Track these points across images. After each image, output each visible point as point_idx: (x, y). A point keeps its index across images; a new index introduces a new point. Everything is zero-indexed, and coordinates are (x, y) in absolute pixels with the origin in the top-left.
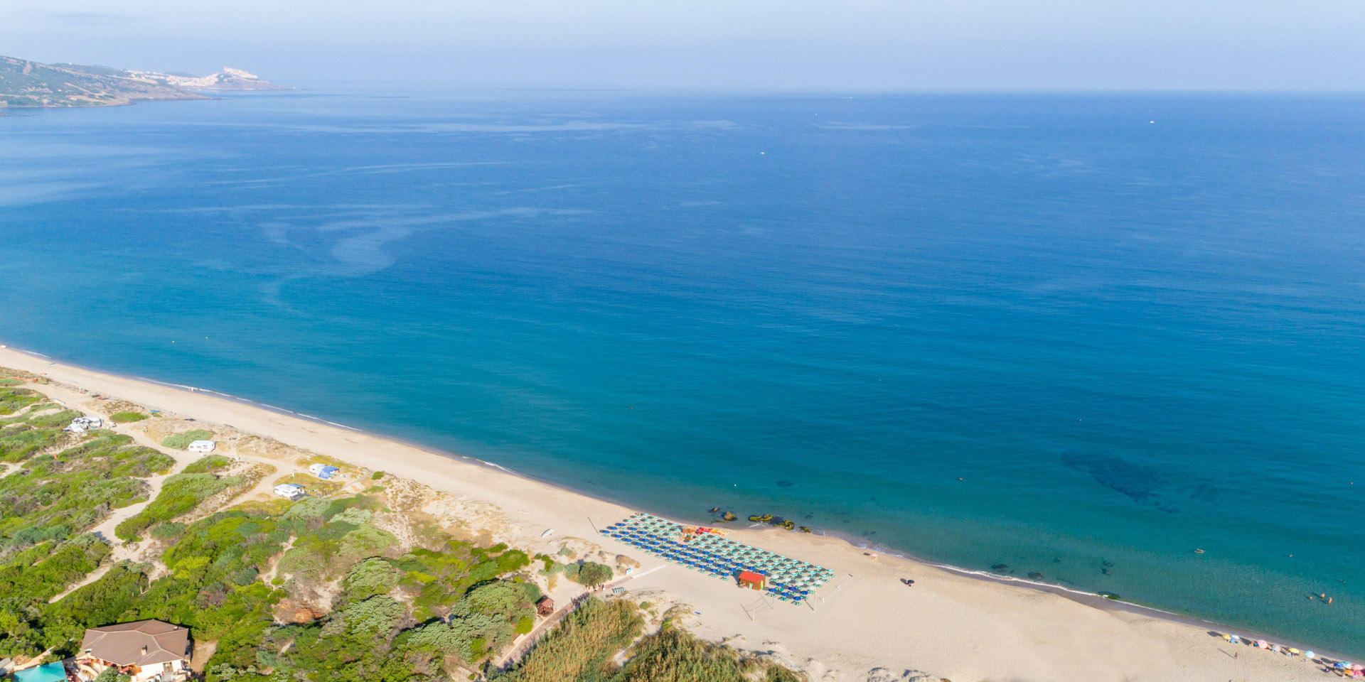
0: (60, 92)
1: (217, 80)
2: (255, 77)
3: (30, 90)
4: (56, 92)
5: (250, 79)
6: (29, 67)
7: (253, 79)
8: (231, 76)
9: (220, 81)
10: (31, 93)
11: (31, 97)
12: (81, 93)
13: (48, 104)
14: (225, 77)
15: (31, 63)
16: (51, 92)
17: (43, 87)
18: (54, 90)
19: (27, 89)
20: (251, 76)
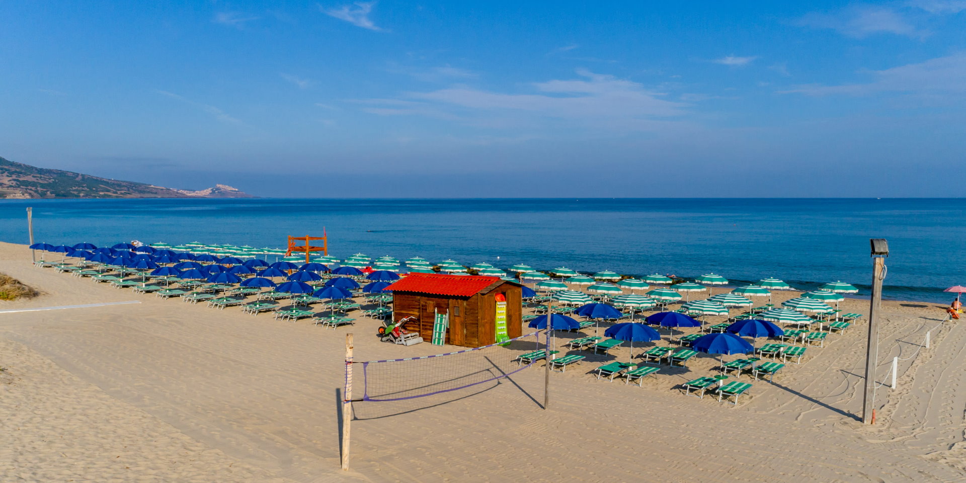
0: (94, 190)
1: (211, 192)
2: (237, 190)
3: (74, 188)
4: (91, 190)
5: (233, 191)
6: (80, 177)
7: (235, 191)
8: (220, 189)
9: (213, 192)
10: (74, 190)
11: (73, 192)
12: (109, 191)
13: (83, 196)
14: (216, 190)
15: (82, 175)
16: (88, 190)
17: (83, 187)
18: (90, 189)
19: (71, 188)
20: (234, 189)
